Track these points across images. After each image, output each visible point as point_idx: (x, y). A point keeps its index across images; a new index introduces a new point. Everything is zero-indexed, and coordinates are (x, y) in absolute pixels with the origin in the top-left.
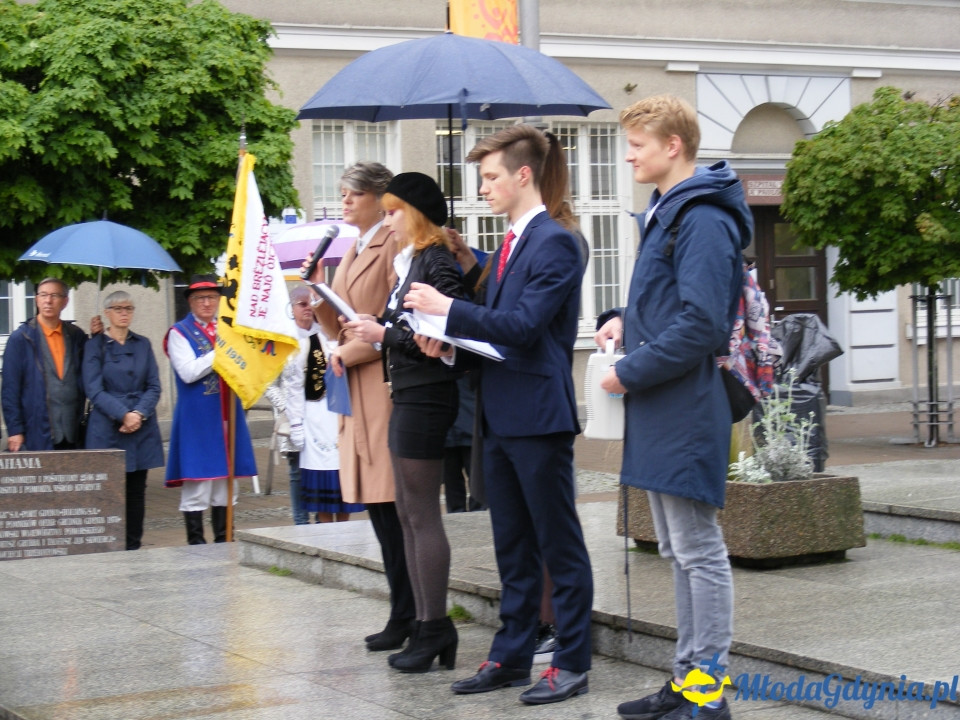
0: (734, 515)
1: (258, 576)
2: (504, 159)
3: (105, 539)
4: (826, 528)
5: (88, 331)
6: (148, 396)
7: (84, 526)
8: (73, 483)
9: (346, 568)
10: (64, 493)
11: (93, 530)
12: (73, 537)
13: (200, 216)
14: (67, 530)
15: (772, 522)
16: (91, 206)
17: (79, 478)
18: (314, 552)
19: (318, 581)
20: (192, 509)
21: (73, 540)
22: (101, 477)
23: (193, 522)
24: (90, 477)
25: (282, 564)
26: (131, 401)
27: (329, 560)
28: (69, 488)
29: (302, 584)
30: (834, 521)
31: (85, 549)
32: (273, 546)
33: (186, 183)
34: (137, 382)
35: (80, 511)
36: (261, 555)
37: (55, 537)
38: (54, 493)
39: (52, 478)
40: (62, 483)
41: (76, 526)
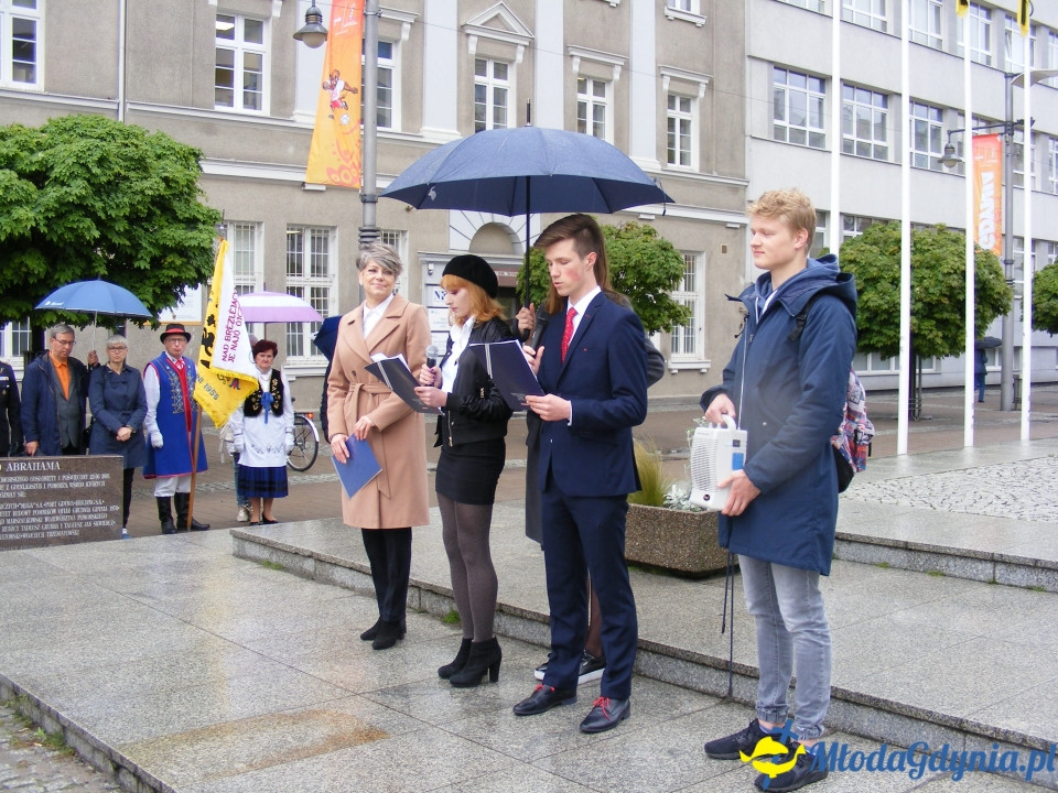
1: (248, 566)
2: (576, 245)
5: (85, 363)
6: (136, 414)
7: (92, 513)
8: (85, 481)
9: (339, 569)
10: (77, 489)
11: (100, 516)
12: (84, 521)
14: (79, 516)
16: (78, 272)
17: (89, 477)
18: (307, 554)
19: (311, 577)
20: (163, 495)
21: (84, 524)
22: (106, 476)
23: (163, 503)
24: (98, 476)
25: (274, 559)
26: (124, 418)
27: (321, 561)
28: (82, 485)
29: (298, 579)
31: (93, 530)
32: (266, 545)
33: (145, 258)
34: (129, 404)
35: (90, 502)
36: (253, 550)
37: (71, 521)
38: (70, 488)
39: (69, 477)
40: (76, 481)
41: (86, 513)
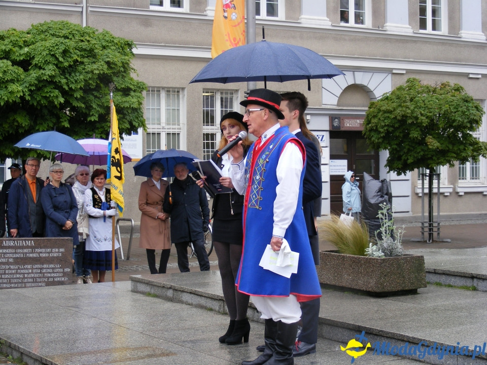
0: (367, 272)
1: (139, 296)
3: (63, 279)
4: (409, 278)
6: (74, 212)
7: (53, 272)
8: (49, 253)
9: (185, 294)
10: (44, 257)
11: (58, 275)
12: (48, 278)
13: (101, 130)
14: (45, 275)
15: (385, 276)
17: (52, 250)
18: (169, 287)
19: (171, 300)
21: (48, 279)
22: (62, 250)
24: (57, 250)
25: (152, 291)
27: (176, 290)
28: (47, 255)
29: (163, 301)
30: (413, 276)
31: (54, 283)
32: (149, 283)
33: (94, 114)
34: (68, 206)
35: (52, 266)
36: (142, 287)
37: (40, 277)
38: (40, 257)
39: (39, 250)
40: (44, 253)
41: (50, 273)
